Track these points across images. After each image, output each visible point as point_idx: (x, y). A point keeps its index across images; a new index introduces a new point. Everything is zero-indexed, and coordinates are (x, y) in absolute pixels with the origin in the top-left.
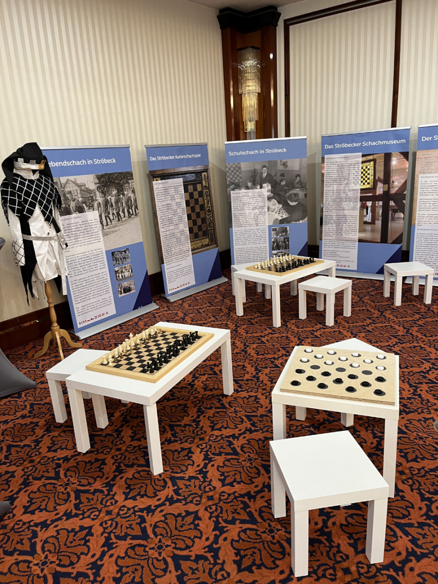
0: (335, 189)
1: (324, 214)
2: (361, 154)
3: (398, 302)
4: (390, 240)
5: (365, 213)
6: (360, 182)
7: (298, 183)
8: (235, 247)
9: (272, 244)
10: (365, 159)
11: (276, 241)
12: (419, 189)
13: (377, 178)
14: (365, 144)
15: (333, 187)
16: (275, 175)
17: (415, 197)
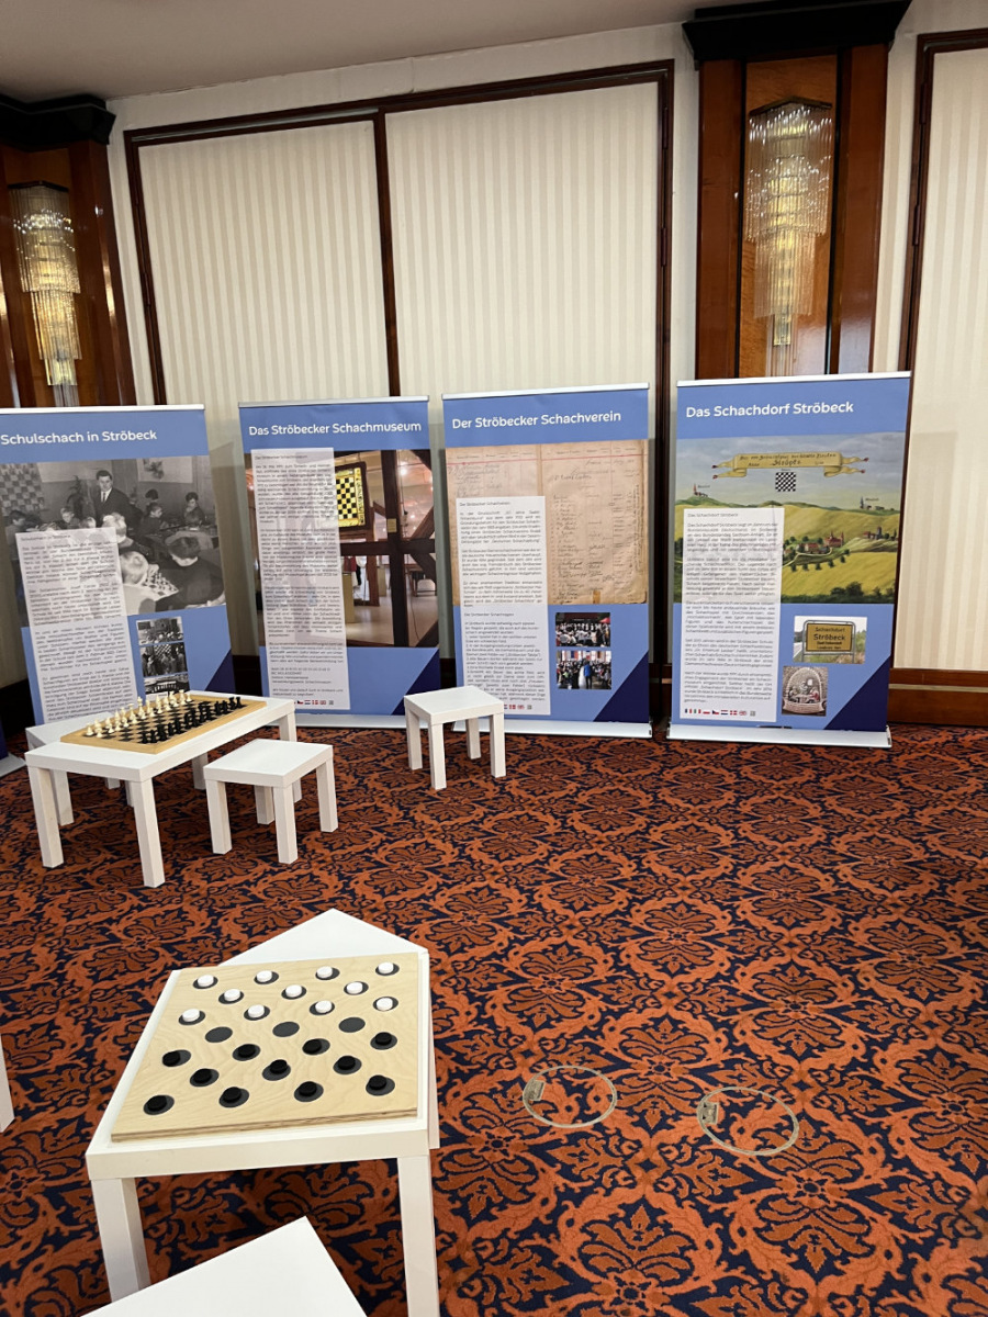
0: (283, 527)
1: (263, 585)
2: (331, 450)
3: (440, 781)
4: (413, 638)
5: (355, 582)
6: (336, 513)
7: (192, 513)
8: (40, 674)
9: (142, 660)
10: (341, 461)
11: (151, 653)
12: (459, 531)
13: (371, 505)
14: (337, 429)
15: (278, 523)
16: (133, 495)
17: (453, 546)
